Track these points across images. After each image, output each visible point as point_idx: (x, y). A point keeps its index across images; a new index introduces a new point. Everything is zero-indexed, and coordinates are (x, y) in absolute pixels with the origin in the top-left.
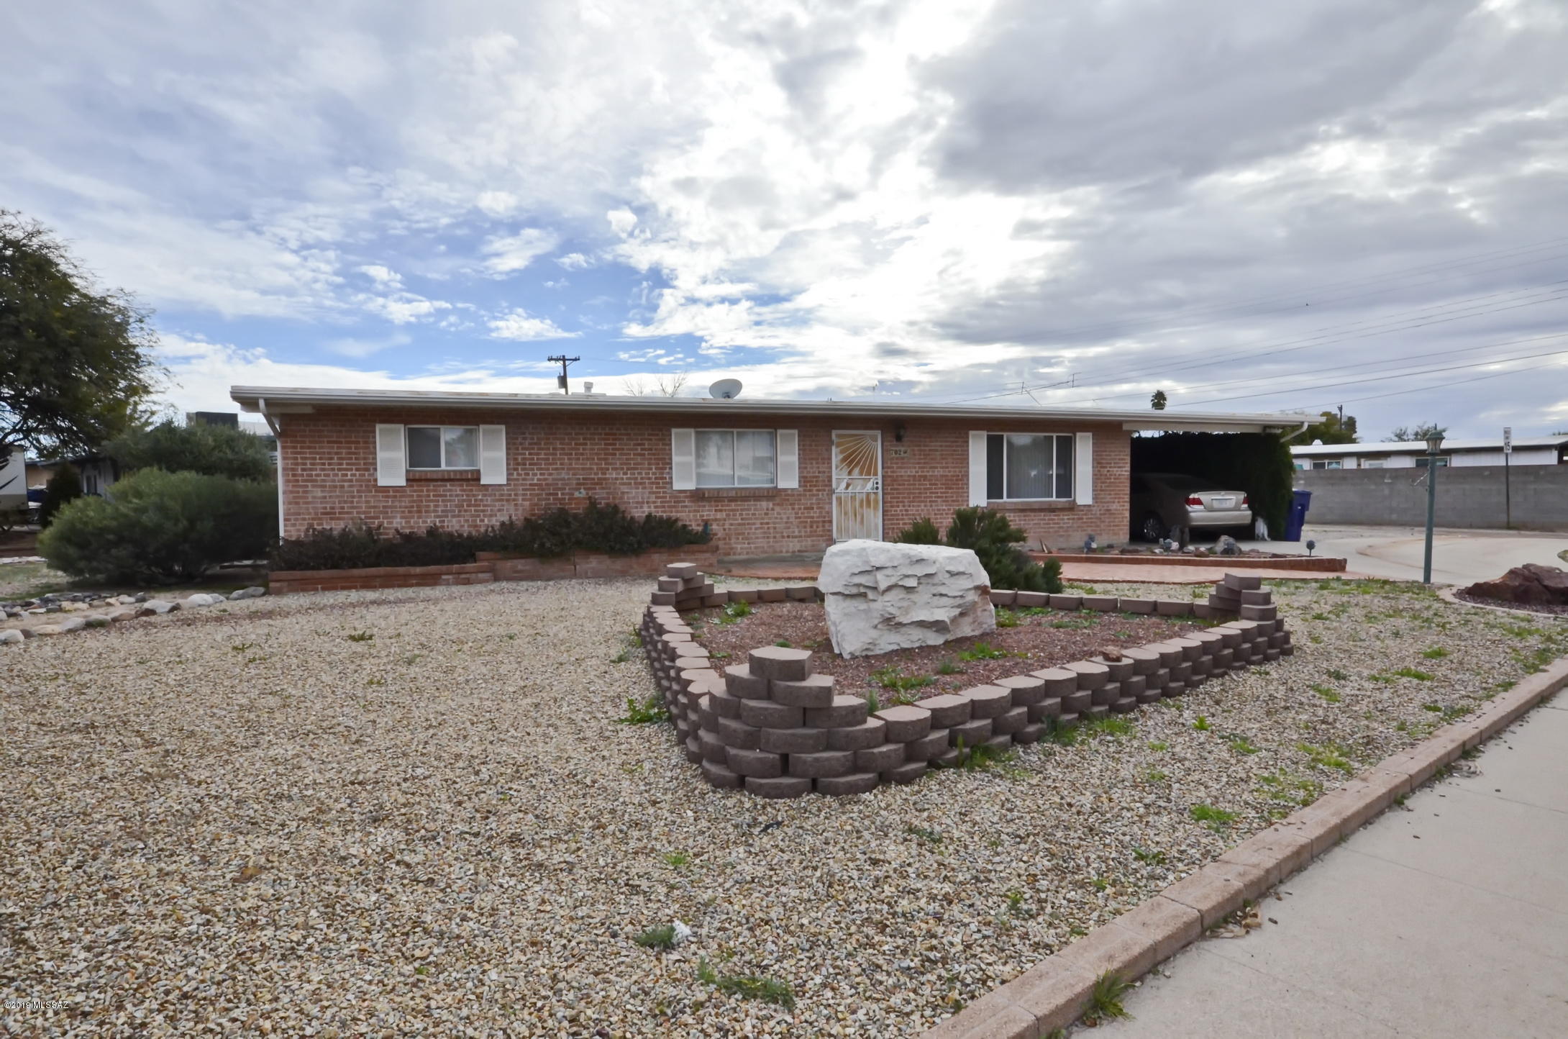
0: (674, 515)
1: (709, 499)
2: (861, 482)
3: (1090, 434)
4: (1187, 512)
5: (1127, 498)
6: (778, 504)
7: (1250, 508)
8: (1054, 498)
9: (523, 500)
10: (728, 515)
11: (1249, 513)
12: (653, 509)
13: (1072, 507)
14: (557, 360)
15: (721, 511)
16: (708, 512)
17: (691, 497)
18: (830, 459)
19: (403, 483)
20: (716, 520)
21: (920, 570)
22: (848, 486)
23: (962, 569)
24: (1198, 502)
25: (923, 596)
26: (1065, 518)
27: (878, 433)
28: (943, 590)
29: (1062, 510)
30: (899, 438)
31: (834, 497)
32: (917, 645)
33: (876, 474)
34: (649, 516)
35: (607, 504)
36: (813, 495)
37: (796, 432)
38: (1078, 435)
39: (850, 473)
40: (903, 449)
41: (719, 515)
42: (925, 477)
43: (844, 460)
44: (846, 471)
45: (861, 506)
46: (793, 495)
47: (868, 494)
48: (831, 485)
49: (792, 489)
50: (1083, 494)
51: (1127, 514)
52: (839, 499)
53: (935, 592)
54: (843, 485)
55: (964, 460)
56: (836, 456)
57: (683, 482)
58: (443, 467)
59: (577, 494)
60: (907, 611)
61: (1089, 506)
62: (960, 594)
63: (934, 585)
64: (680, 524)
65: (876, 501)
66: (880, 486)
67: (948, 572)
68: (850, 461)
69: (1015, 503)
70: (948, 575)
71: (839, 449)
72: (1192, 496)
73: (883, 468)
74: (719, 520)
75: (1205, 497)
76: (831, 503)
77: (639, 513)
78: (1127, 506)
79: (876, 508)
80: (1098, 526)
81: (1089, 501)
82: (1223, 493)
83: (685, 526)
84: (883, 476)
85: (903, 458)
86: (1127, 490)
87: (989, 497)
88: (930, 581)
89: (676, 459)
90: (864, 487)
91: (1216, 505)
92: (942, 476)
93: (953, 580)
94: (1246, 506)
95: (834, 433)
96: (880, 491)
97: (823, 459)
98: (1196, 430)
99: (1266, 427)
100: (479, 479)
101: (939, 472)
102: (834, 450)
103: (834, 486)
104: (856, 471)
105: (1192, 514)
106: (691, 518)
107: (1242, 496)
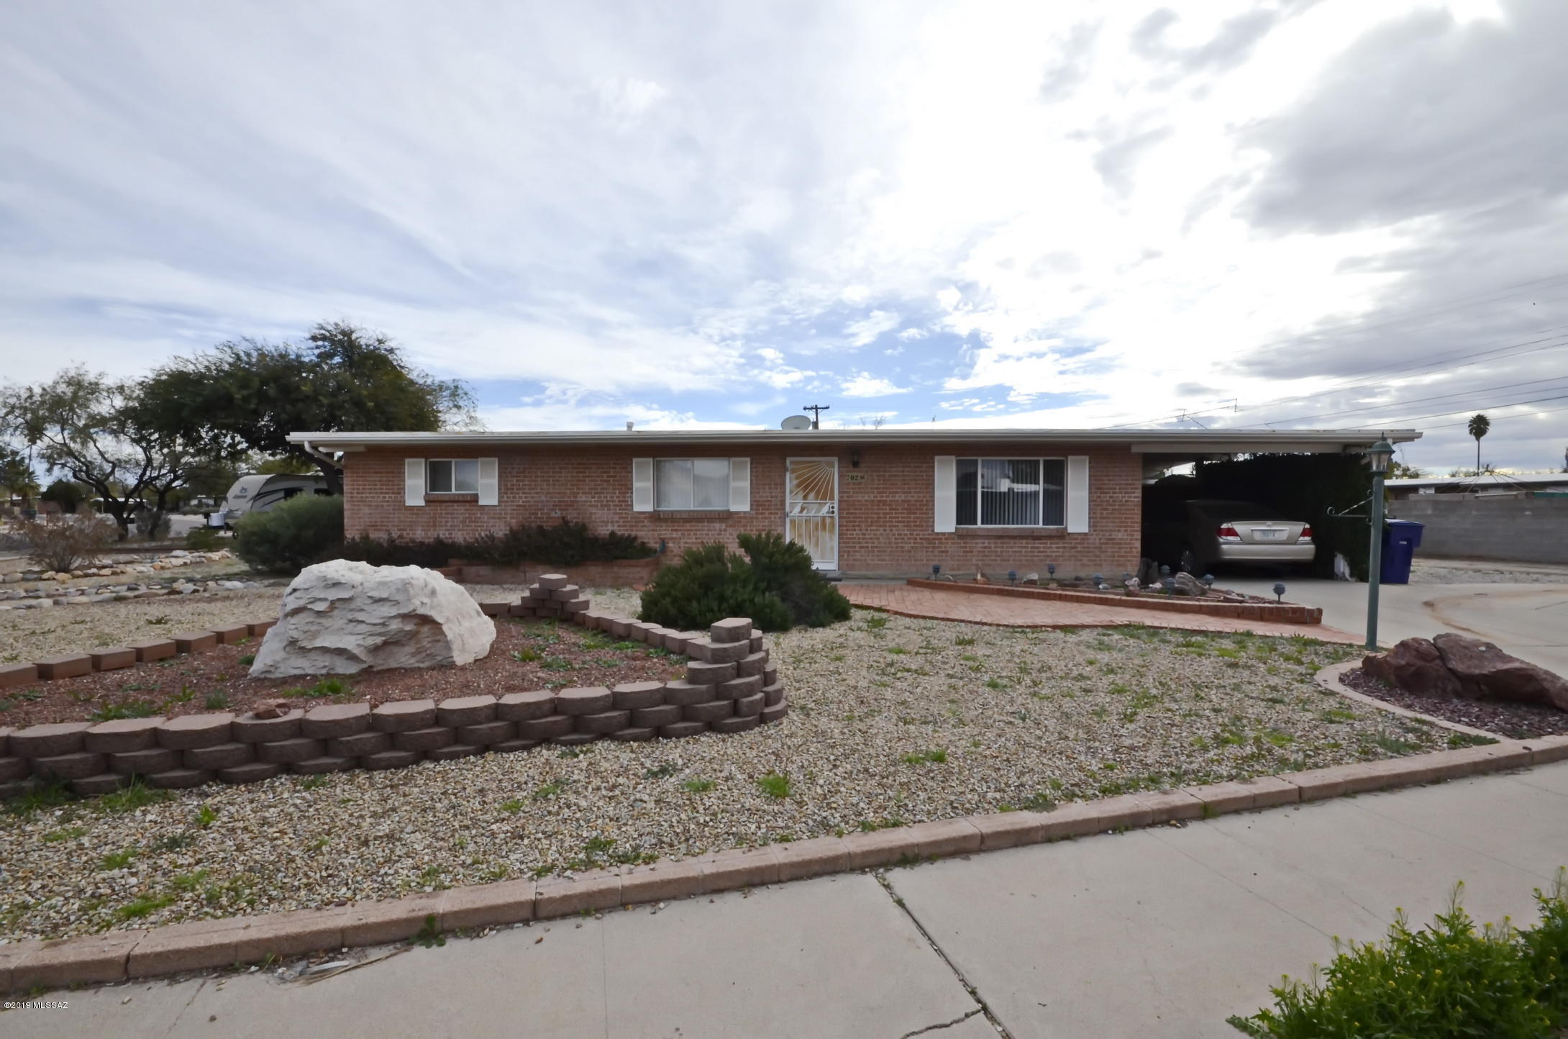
0: (633, 533)
1: (665, 520)
2: (817, 506)
3: (1086, 458)
4: (1218, 544)
5: (1138, 527)
6: (731, 526)
7: (1314, 541)
8: (1041, 525)
9: (512, 518)
10: (683, 534)
11: (1312, 547)
12: (616, 528)
13: (1063, 535)
14: (812, 408)
15: (676, 530)
16: (666, 531)
17: (650, 518)
18: (783, 484)
19: (422, 503)
20: (672, 538)
21: (333, 594)
22: (802, 510)
23: (384, 595)
24: (1231, 532)
25: (338, 620)
26: (1054, 548)
27: (835, 460)
28: (360, 616)
29: (1050, 537)
30: (855, 464)
31: (788, 520)
32: (324, 671)
33: (832, 498)
34: (613, 534)
35: (577, 523)
36: (765, 518)
37: (748, 459)
38: (1070, 458)
39: (805, 497)
40: (859, 474)
41: (674, 535)
42: (884, 503)
43: (798, 485)
44: (801, 495)
45: (817, 529)
46: (746, 518)
47: (824, 518)
48: (784, 509)
49: (745, 512)
50: (1077, 520)
51: (1138, 544)
52: (793, 522)
53: (350, 617)
54: (798, 509)
55: (929, 485)
56: (790, 481)
57: (642, 504)
58: (453, 491)
59: (553, 515)
60: (315, 635)
61: (1085, 534)
62: (381, 621)
63: (351, 610)
64: (639, 541)
65: (833, 525)
66: (836, 510)
67: (369, 597)
68: (807, 486)
69: (988, 529)
70: (369, 601)
71: (794, 475)
72: (1224, 526)
73: (839, 493)
74: (675, 538)
75: (1241, 527)
76: (784, 526)
77: (604, 531)
78: (1138, 535)
79: (832, 531)
80: (1096, 556)
81: (1084, 528)
82: (1269, 523)
83: (643, 544)
84: (840, 501)
85: (860, 484)
86: (1138, 518)
87: (959, 522)
88: (346, 605)
89: (636, 485)
90: (818, 511)
91: (1258, 536)
92: (903, 501)
93: (375, 606)
94: (1308, 538)
95: (788, 460)
96: (836, 515)
97: (775, 484)
98: (1281, 451)
99: (1347, 446)
100: (477, 501)
101: (900, 497)
102: (788, 475)
103: (787, 509)
104: (812, 495)
105: (1224, 547)
106: (648, 535)
107: (1299, 527)
